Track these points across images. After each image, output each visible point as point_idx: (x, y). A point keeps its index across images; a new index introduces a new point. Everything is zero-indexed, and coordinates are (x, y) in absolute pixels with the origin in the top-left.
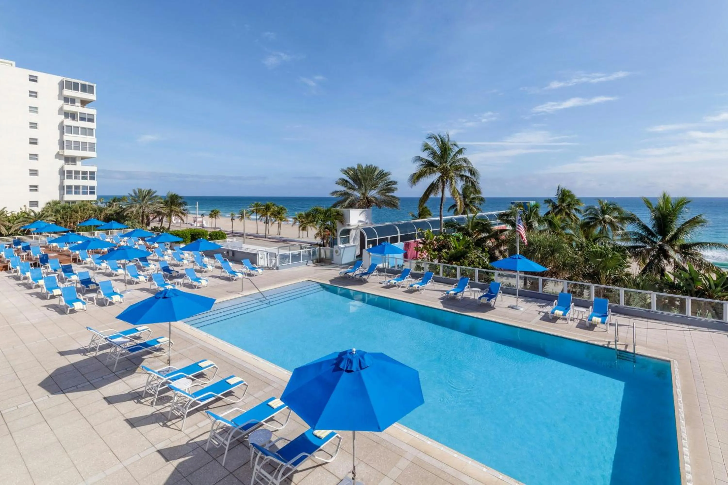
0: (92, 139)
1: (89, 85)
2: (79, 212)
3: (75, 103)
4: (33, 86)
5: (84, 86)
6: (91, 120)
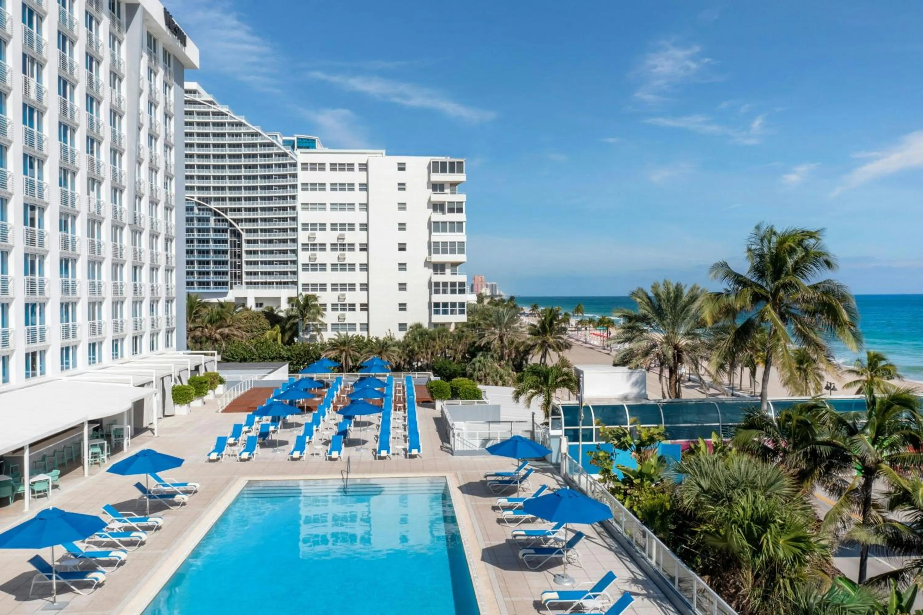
0: (462, 237)
1: (458, 163)
2: (437, 339)
3: (443, 191)
4: (402, 177)
5: (452, 164)
6: (460, 210)
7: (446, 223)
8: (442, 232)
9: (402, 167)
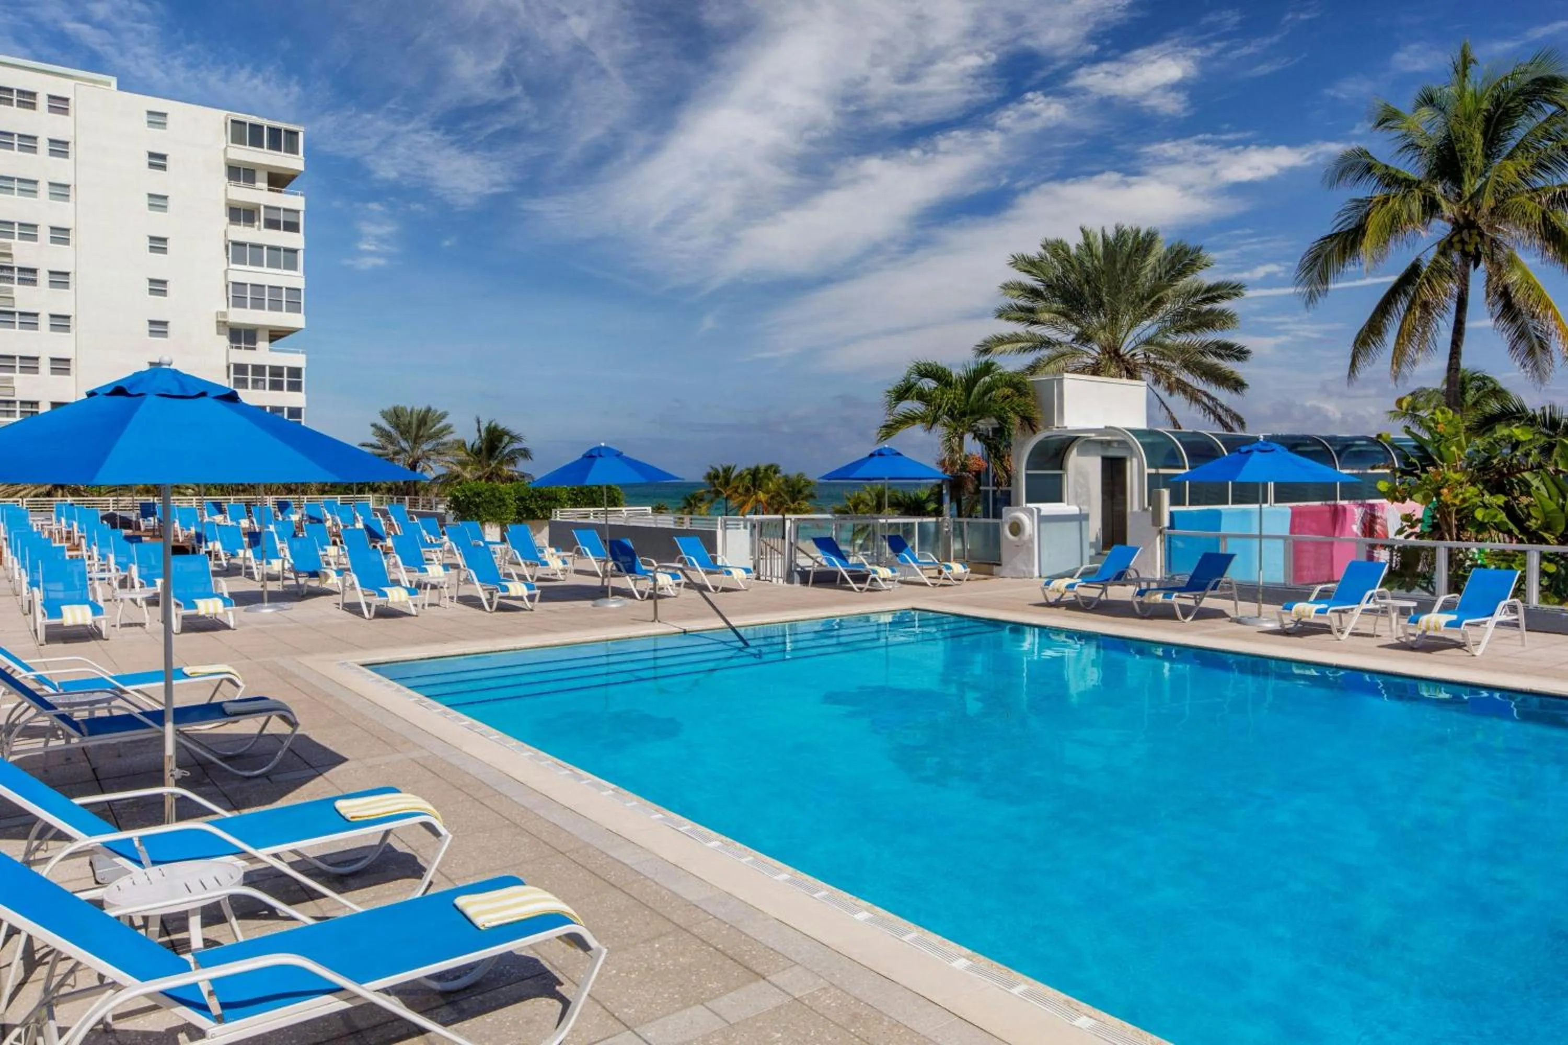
0: (295, 279)
1: (287, 131)
3: (254, 182)
4: (158, 141)
5: (275, 132)
6: (292, 227)
7: (261, 247)
8: (252, 264)
9: (157, 119)
